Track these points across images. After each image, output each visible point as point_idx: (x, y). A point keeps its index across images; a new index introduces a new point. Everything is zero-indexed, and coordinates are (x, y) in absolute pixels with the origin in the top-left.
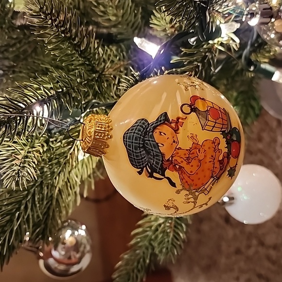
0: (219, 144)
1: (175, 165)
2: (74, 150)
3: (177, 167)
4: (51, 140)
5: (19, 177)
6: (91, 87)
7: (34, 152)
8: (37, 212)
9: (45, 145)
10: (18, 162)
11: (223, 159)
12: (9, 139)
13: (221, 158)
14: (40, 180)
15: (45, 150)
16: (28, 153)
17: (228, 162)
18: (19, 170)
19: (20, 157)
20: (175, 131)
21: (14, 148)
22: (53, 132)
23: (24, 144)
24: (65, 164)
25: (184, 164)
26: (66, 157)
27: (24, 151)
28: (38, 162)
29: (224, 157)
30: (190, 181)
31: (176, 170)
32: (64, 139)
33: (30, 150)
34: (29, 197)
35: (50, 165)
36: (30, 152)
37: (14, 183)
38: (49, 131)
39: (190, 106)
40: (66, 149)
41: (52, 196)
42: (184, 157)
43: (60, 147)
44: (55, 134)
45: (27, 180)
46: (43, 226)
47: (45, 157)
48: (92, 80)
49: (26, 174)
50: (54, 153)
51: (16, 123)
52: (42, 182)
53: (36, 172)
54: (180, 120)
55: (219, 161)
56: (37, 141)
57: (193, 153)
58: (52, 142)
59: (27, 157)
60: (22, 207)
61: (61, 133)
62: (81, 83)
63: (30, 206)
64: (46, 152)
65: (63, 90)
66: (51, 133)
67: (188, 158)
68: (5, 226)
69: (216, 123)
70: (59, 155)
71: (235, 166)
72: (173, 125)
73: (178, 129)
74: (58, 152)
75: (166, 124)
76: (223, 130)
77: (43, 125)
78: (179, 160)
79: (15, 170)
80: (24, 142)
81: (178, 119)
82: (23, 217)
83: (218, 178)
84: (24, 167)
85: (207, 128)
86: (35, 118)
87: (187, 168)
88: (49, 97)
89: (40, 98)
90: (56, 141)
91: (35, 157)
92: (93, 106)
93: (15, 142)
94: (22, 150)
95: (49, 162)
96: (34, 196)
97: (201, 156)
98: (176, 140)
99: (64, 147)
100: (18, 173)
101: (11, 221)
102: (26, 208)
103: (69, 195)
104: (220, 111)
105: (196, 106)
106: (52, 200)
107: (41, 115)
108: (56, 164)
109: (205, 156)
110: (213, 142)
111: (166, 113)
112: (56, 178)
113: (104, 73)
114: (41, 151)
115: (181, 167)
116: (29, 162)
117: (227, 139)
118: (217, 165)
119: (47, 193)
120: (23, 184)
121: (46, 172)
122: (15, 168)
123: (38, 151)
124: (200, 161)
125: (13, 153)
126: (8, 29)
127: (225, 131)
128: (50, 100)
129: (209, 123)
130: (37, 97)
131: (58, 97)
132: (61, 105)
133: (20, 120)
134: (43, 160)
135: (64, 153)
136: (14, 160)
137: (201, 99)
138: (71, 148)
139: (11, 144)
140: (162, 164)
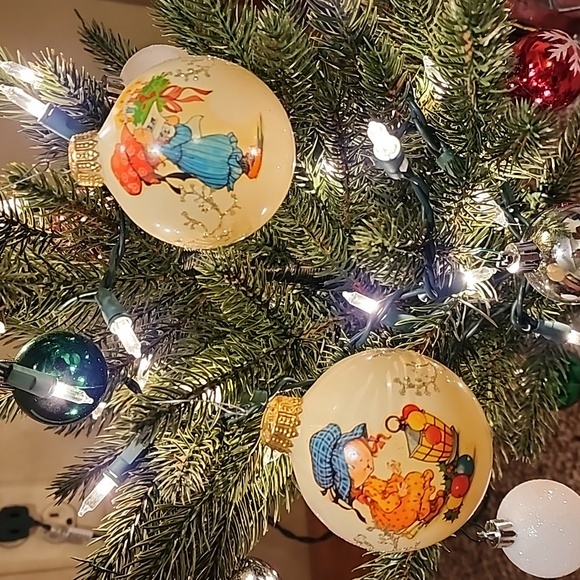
0: (431, 479)
1: (366, 497)
2: (257, 449)
3: (369, 500)
4: (226, 433)
5: (181, 486)
6: (283, 359)
7: (202, 453)
8: (204, 541)
9: (217, 441)
10: (180, 466)
11: (436, 499)
12: (169, 433)
13: (432, 498)
14: (209, 492)
15: (217, 448)
16: (193, 452)
17: (445, 503)
18: (181, 477)
19: (183, 458)
20: (372, 453)
21: (174, 446)
22: (229, 422)
23: (189, 440)
24: (244, 469)
25: (378, 498)
26: (246, 459)
27: (188, 450)
28: (207, 465)
29: (438, 497)
30: (385, 520)
31: (367, 503)
32: (244, 433)
33: (197, 448)
34: (193, 517)
35: (223, 471)
36: (197, 452)
37: (174, 495)
38: (223, 420)
39: (400, 421)
40: (247, 447)
41: (225, 518)
42: (378, 489)
43: (238, 444)
44: (232, 425)
45: (192, 492)
46: (210, 564)
47: (216, 459)
48: (284, 348)
49: (191, 482)
50: (229, 453)
51: (180, 411)
52: (211, 496)
53: (204, 481)
54: (381, 439)
55: (430, 501)
56: (206, 436)
57: (391, 487)
58: (228, 436)
59: (191, 458)
60: (183, 532)
61: (239, 423)
62: (268, 353)
63: (194, 531)
64: (218, 451)
65: (242, 365)
66: (226, 424)
67: (384, 492)
68: (159, 558)
69: (432, 449)
70: (236, 455)
71: (459, 507)
72: (371, 444)
73: (376, 451)
74: (235, 452)
75: (362, 441)
76: (441, 460)
77: (214, 412)
78: (372, 492)
79: (176, 477)
80: (189, 437)
81: (379, 436)
82: (184, 547)
83: (428, 522)
84: (187, 473)
85: (417, 455)
86: (204, 404)
87: (382, 504)
88: (224, 376)
89: (211, 376)
90: (233, 434)
91: (203, 459)
92: (285, 387)
93: (178, 437)
94: (186, 448)
95: (222, 466)
96: (199, 516)
97: (403, 492)
98: (371, 466)
99: (244, 444)
100: (180, 481)
101: (167, 551)
102: (188, 534)
103: (251, 518)
104: (445, 431)
105: (408, 421)
106: (225, 524)
107: (212, 400)
108: (232, 469)
109: (409, 493)
110: (423, 476)
111: (365, 425)
112: (230, 490)
113: (302, 337)
114: (212, 450)
115: (373, 501)
116: (195, 465)
117: (446, 472)
118: (426, 505)
119: (218, 513)
120: (186, 498)
121: (218, 480)
122: (176, 474)
123: (207, 450)
124: (400, 498)
125: (173, 452)
126: (172, 276)
127: (444, 462)
128: (225, 380)
129: (422, 449)
130: (207, 375)
131: (235, 375)
132: (239, 386)
133: (185, 407)
134: (214, 463)
135: (244, 453)
136: (175, 462)
137: (419, 410)
138: (253, 446)
139: (172, 440)
140: (349, 492)
